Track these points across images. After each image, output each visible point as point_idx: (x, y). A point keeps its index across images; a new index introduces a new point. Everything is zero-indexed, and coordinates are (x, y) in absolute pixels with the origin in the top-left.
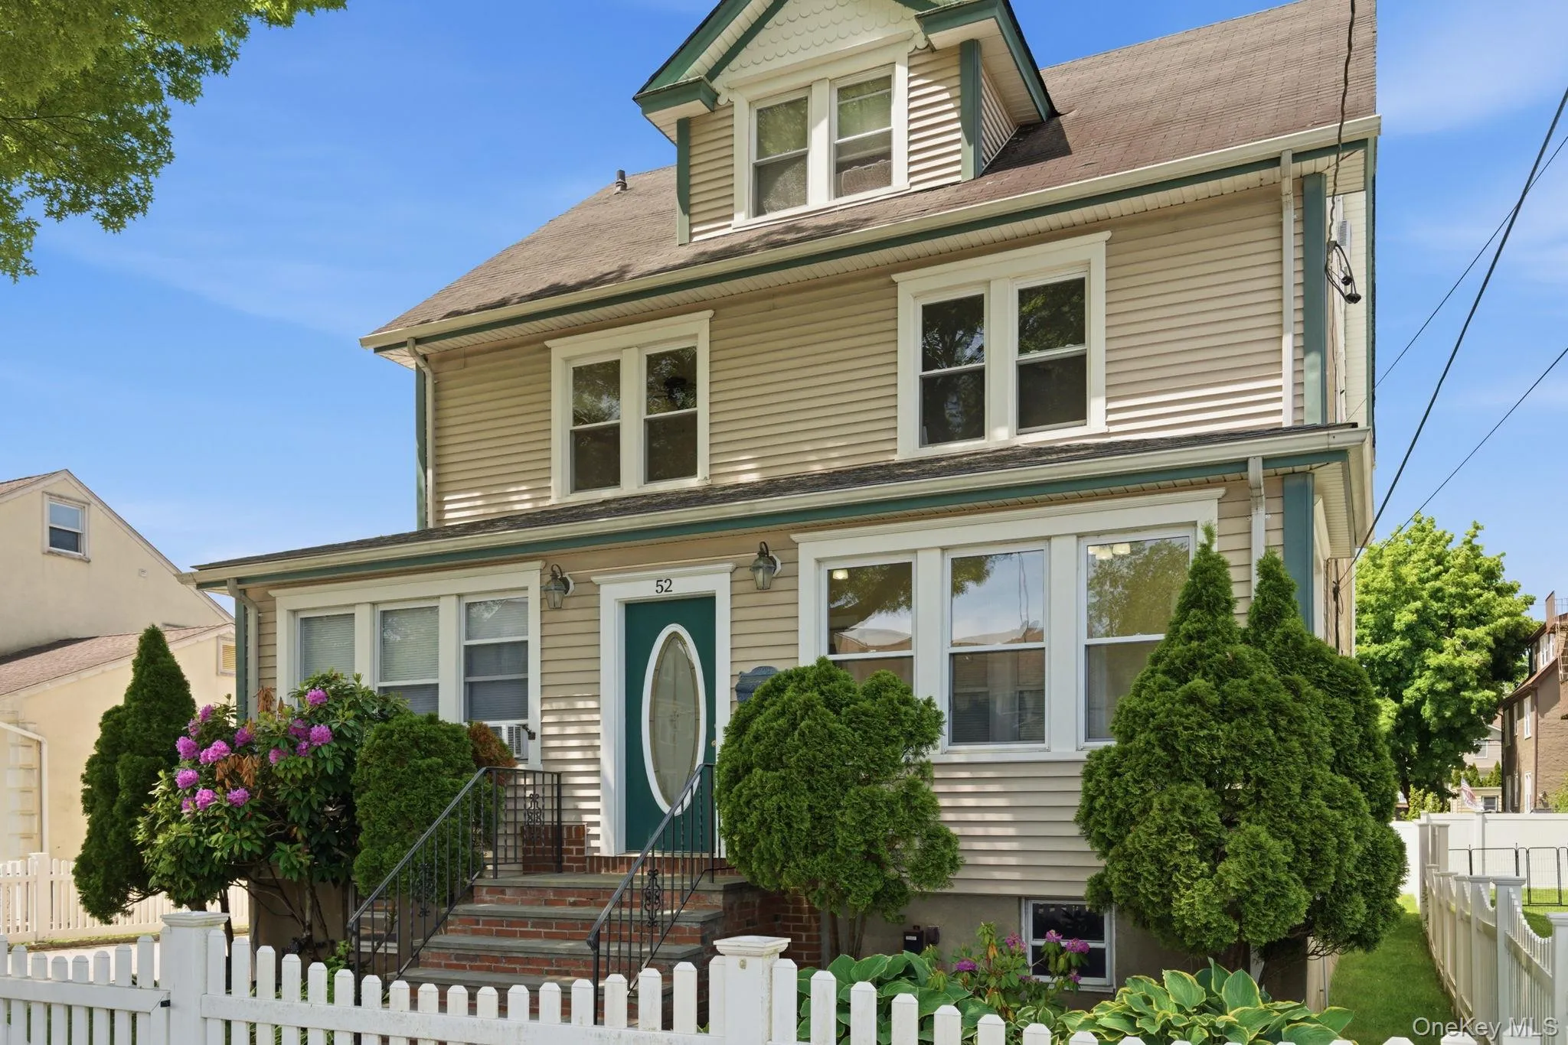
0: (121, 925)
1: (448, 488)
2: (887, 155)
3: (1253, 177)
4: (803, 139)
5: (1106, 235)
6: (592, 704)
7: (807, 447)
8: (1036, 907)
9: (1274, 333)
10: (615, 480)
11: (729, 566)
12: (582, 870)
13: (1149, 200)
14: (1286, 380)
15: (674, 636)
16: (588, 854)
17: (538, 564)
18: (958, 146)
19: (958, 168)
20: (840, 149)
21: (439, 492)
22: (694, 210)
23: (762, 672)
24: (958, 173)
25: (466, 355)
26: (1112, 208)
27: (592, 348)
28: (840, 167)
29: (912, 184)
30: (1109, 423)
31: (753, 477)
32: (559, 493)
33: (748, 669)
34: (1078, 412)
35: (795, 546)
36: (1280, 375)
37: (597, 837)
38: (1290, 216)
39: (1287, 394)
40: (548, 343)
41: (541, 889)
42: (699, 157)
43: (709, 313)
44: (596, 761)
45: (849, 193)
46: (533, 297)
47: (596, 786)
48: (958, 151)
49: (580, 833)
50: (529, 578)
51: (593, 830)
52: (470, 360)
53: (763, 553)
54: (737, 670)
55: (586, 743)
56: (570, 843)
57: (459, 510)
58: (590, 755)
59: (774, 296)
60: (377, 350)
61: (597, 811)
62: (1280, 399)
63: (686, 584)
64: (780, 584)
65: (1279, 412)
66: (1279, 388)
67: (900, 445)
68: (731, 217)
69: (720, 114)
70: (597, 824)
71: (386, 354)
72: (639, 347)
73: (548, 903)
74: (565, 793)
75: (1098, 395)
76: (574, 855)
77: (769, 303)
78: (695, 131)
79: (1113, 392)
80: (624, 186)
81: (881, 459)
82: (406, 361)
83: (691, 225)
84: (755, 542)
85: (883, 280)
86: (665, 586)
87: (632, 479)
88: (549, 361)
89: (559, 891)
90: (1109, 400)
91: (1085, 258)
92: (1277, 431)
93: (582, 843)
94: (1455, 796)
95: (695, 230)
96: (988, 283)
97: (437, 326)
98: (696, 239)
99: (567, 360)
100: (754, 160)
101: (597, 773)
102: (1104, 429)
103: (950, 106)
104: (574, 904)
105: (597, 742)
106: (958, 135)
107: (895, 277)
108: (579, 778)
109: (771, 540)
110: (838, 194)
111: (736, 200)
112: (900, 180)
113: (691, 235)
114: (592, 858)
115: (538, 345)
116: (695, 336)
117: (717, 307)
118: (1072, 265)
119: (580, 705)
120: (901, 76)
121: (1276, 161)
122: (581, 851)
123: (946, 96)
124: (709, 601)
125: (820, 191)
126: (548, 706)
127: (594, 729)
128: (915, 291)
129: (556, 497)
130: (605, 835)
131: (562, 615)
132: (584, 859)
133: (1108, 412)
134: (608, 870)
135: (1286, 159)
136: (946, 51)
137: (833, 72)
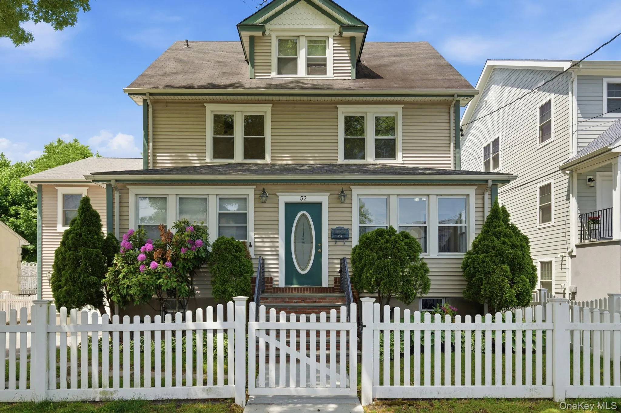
2: (325, 65)
3: (444, 98)
4: (296, 53)
5: (403, 106)
6: (276, 236)
7: (309, 155)
8: (423, 300)
9: (448, 142)
10: (231, 156)
11: (329, 194)
12: (271, 292)
13: (417, 98)
14: (452, 155)
15: (303, 215)
16: (274, 286)
17: (254, 187)
18: (350, 68)
19: (350, 75)
20: (308, 60)
22: (256, 68)
23: (339, 228)
24: (350, 76)
25: (167, 103)
27: (224, 109)
28: (309, 65)
29: (335, 76)
30: (403, 160)
31: (289, 162)
32: (210, 159)
33: (334, 227)
34: (392, 155)
35: (351, 189)
36: (450, 154)
37: (278, 281)
38: (452, 111)
39: (452, 159)
40: (205, 104)
42: (257, 50)
43: (271, 105)
44: (277, 255)
45: (311, 74)
46: (204, 87)
47: (277, 264)
48: (350, 70)
49: (270, 280)
51: (276, 279)
52: (169, 104)
53: (342, 192)
54: (331, 227)
55: (273, 249)
56: (267, 283)
58: (274, 253)
59: (295, 104)
60: (129, 94)
61: (277, 272)
62: (450, 163)
63: (311, 198)
64: (347, 201)
65: (450, 167)
66: (450, 157)
67: (339, 158)
68: (271, 73)
69: (265, 38)
70: (278, 276)
71: (133, 97)
72: (242, 112)
73: (286, 302)
74: (266, 266)
75: (400, 152)
76: (269, 287)
77: (293, 105)
78: (256, 41)
79: (405, 151)
81: (333, 162)
82: (139, 100)
83: (255, 73)
85: (334, 106)
86: (304, 199)
87: (239, 157)
88: (205, 111)
89: (290, 298)
90: (403, 154)
91: (396, 111)
93: (272, 283)
95: (256, 74)
96: (367, 113)
97: (161, 90)
98: (256, 78)
99: (212, 112)
100: (277, 56)
101: (277, 259)
102: (402, 162)
103: (347, 55)
105: (277, 249)
106: (350, 65)
107: (338, 106)
108: (270, 260)
110: (308, 74)
111: (272, 68)
112: (330, 73)
113: (255, 76)
114: (274, 288)
115: (202, 105)
116: (265, 112)
117: (274, 103)
118: (391, 112)
119: (272, 236)
120: (331, 41)
121: (453, 96)
122: (271, 286)
123: (345, 52)
124: (320, 204)
125: (302, 71)
126: (256, 236)
127: (276, 244)
128: (344, 111)
129: (208, 160)
130: (280, 281)
131: (265, 205)
132: (272, 289)
133: (403, 157)
134: (281, 292)
135: (456, 96)
136: (346, 38)
137: (307, 34)
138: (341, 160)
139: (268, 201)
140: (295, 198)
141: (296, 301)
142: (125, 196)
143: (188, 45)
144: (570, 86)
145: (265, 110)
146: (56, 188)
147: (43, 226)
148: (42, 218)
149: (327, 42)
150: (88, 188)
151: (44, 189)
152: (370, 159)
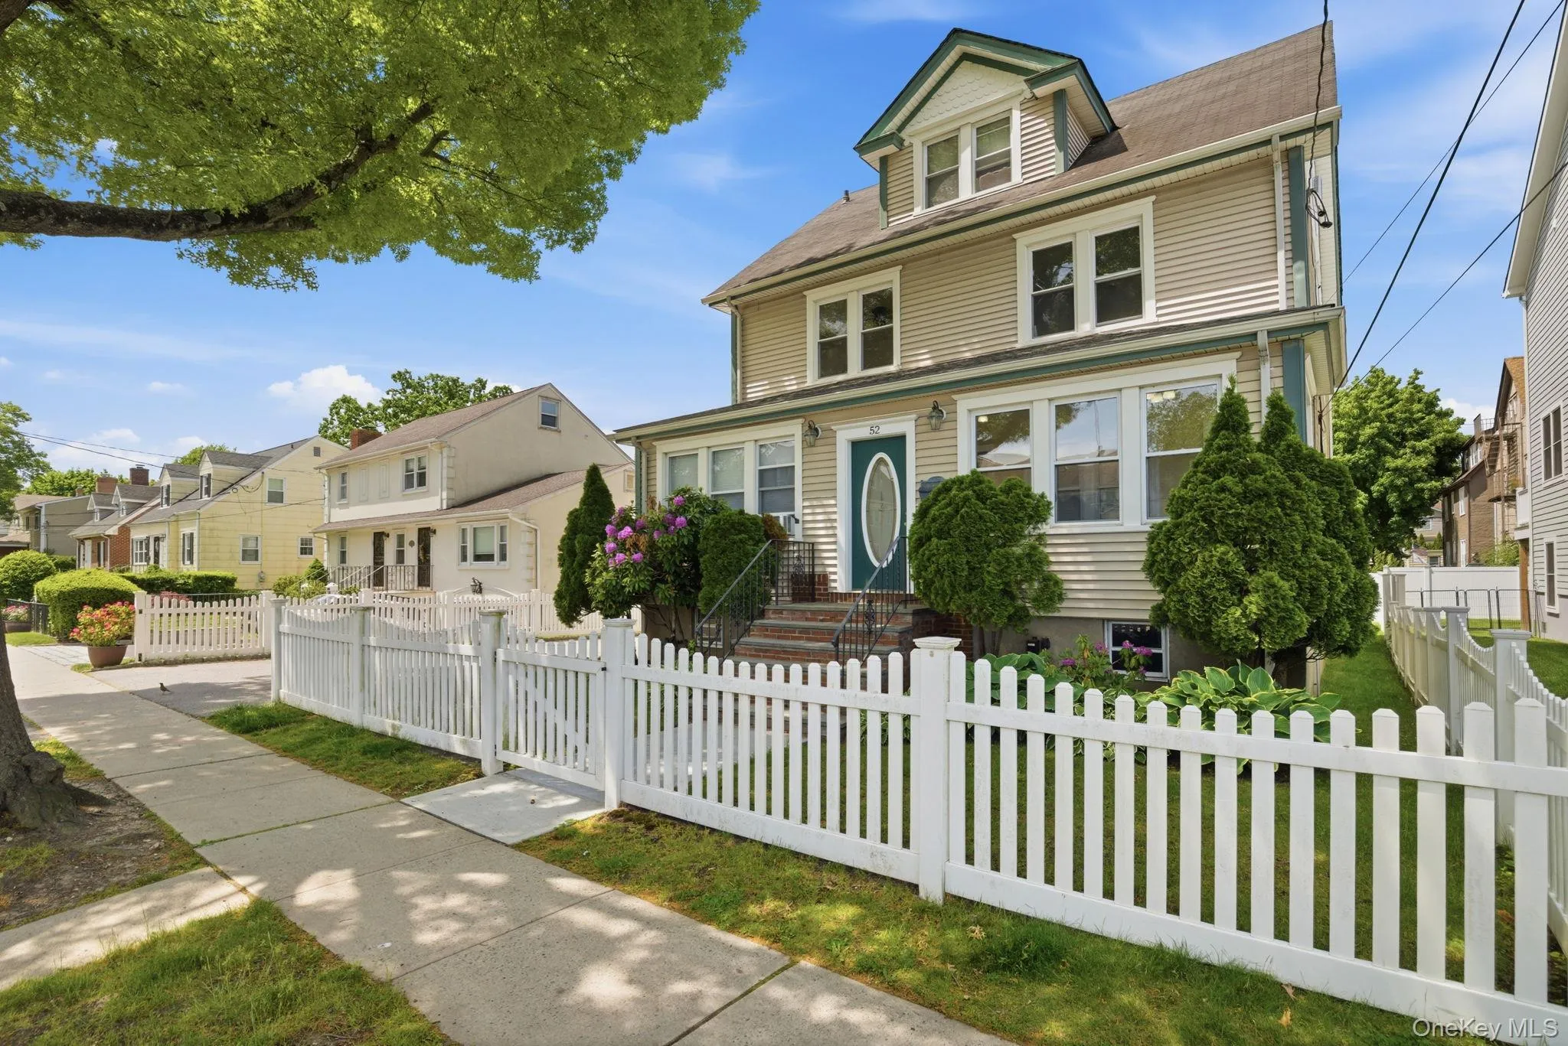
0: (577, 629)
2: (1008, 164)
3: (1253, 153)
4: (956, 160)
5: (1153, 198)
6: (832, 502)
7: (962, 343)
8: (1114, 625)
9: (1271, 250)
10: (844, 370)
11: (914, 416)
12: (827, 600)
13: (1182, 174)
14: (1281, 281)
15: (881, 461)
16: (830, 591)
17: (801, 420)
18: (1053, 154)
19: (1053, 167)
20: (978, 164)
21: (743, 383)
22: (890, 208)
23: (937, 480)
24: (1053, 170)
25: (759, 304)
26: (1157, 181)
27: (829, 294)
28: (978, 174)
29: (1024, 180)
30: (1158, 316)
31: (928, 363)
32: (812, 380)
33: (926, 478)
34: (1136, 309)
35: (954, 403)
36: (1276, 278)
37: (835, 581)
38: (1279, 175)
39: (1282, 289)
40: (805, 293)
41: (803, 611)
42: (892, 176)
43: (900, 267)
44: (835, 535)
45: (985, 189)
46: (799, 266)
47: (835, 551)
48: (1053, 157)
49: (825, 579)
50: (795, 429)
51: (833, 577)
52: (761, 306)
53: (935, 408)
54: (920, 480)
55: (829, 525)
56: (819, 584)
57: (755, 392)
58: (831, 532)
59: (940, 253)
60: (710, 305)
61: (835, 566)
62: (1277, 293)
63: (888, 428)
64: (946, 426)
65: (1277, 302)
66: (1276, 286)
67: (1020, 338)
68: (912, 210)
69: (905, 151)
70: (835, 573)
71: (716, 306)
72: (858, 291)
73: (807, 619)
74: (816, 555)
75: (1150, 299)
76: (822, 592)
77: (936, 258)
78: (890, 162)
79: (1161, 295)
80: (848, 199)
81: (1008, 347)
82: (726, 310)
83: (888, 217)
84: (930, 401)
85: (1009, 238)
86: (875, 430)
87: (855, 368)
88: (805, 303)
89: (813, 612)
90: (1157, 301)
91: (1138, 214)
92: (1277, 313)
93: (827, 585)
94: (1407, 557)
95: (890, 220)
96: (1075, 234)
97: (744, 288)
98: (890, 225)
99: (815, 302)
100: (926, 175)
101: (835, 543)
102: (1156, 320)
103: (1047, 130)
104: (822, 621)
105: (835, 525)
106: (1054, 147)
107: (1015, 236)
108: (824, 546)
109: (939, 399)
110: (978, 190)
111: (916, 199)
112: (1017, 177)
113: (888, 223)
114: (833, 594)
115: (799, 295)
116: (891, 281)
117: (903, 263)
118: (1130, 219)
119: (825, 502)
120: (1016, 116)
121: (1269, 141)
122: (826, 590)
123: (1045, 125)
124: (902, 439)
125: (966, 190)
126: (806, 504)
127: (833, 517)
128: (1028, 243)
129: (810, 381)
130: (840, 580)
131: (814, 450)
132: (828, 594)
133: (1158, 309)
135: (1275, 139)
136: (1044, 98)
137: (973, 119)
138: (1022, 340)
139: (819, 442)
140: (862, 431)
142: (653, 457)
145: (889, 279)
149: (1010, 120)
152: (1087, 326)
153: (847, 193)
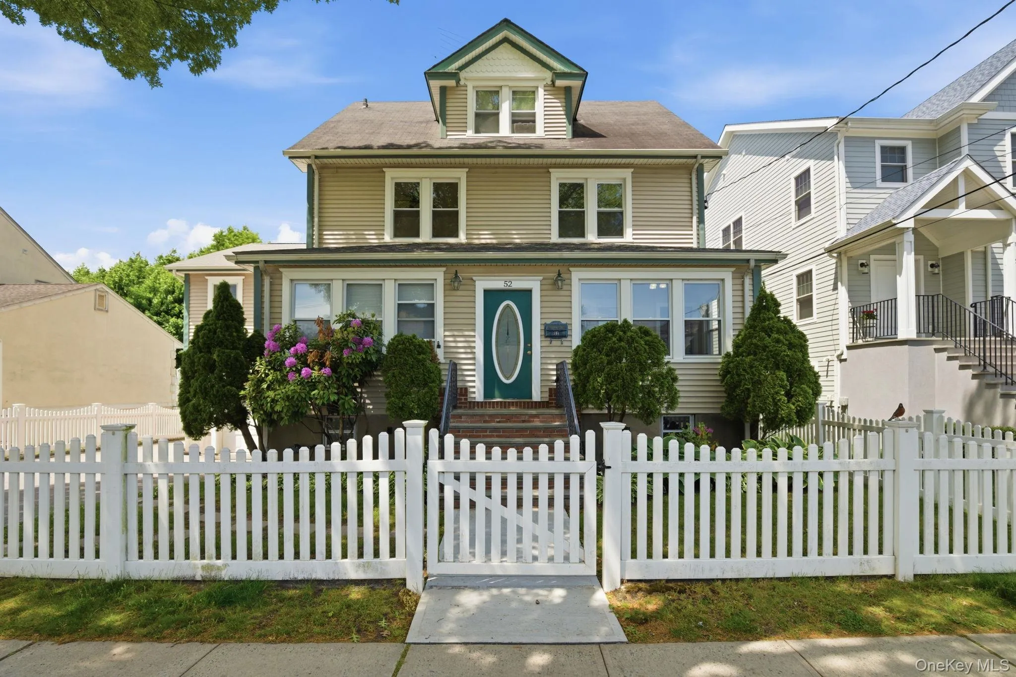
1: (324, 228)
2: (534, 121)
3: (684, 161)
4: (497, 107)
5: (631, 170)
6: (472, 333)
8: (665, 418)
9: (690, 215)
10: (455, 234)
11: (541, 278)
12: (465, 407)
14: (694, 232)
15: (508, 306)
16: (469, 400)
17: (443, 269)
18: (564, 125)
19: (565, 133)
20: (513, 115)
21: (320, 230)
22: (448, 125)
23: (553, 324)
24: (565, 135)
25: (338, 168)
27: (407, 175)
28: (513, 122)
29: (546, 135)
30: (634, 239)
31: (488, 241)
33: (549, 322)
34: (620, 233)
35: (570, 272)
36: (692, 230)
37: (474, 393)
38: (694, 177)
39: (695, 236)
40: (384, 169)
42: (450, 104)
43: (467, 170)
44: (474, 359)
45: (517, 132)
47: (474, 370)
48: (565, 127)
49: (465, 391)
51: (472, 390)
52: (340, 170)
53: (559, 275)
54: (544, 321)
55: (469, 351)
56: (461, 395)
57: (333, 239)
58: (470, 356)
59: (496, 168)
60: (290, 158)
61: (474, 381)
62: (692, 238)
63: (519, 284)
64: (565, 287)
65: (692, 243)
66: (692, 235)
67: (552, 236)
68: (466, 131)
69: (459, 88)
70: (474, 387)
71: (294, 160)
72: (430, 178)
74: (459, 373)
75: (629, 227)
76: (463, 401)
77: (494, 170)
78: (448, 92)
79: (635, 226)
81: (545, 241)
82: (303, 165)
83: (447, 131)
85: (546, 170)
86: (509, 284)
87: (426, 235)
88: (384, 177)
90: (633, 230)
91: (624, 176)
92: (691, 250)
93: (467, 396)
95: (448, 133)
96: (586, 179)
98: (448, 137)
99: (392, 178)
100: (475, 110)
101: (474, 364)
102: (632, 241)
103: (560, 108)
105: (474, 350)
106: (565, 121)
107: (551, 170)
108: (466, 366)
110: (513, 132)
111: (468, 125)
112: (540, 131)
113: (447, 135)
114: (470, 402)
115: (379, 170)
116: (459, 178)
117: (471, 168)
118: (618, 179)
119: (467, 333)
120: (541, 92)
121: (695, 157)
122: (466, 399)
123: (559, 105)
124: (529, 292)
125: (505, 129)
126: (447, 333)
127: (473, 345)
128: (559, 177)
129: (388, 238)
130: (477, 393)
131: (459, 293)
132: (466, 403)
133: (634, 234)
134: (478, 408)
135: (699, 157)
136: (559, 88)
137: (511, 84)
138: (555, 238)
139: (461, 287)
140: (497, 284)
141: (498, 420)
142: (277, 281)
143: (367, 106)
144: (835, 149)
145: (459, 176)
146: (207, 277)
147: (191, 323)
148: (189, 315)
149: (536, 93)
150: (243, 277)
151: (192, 279)
152: (592, 237)
153: (366, 101)
